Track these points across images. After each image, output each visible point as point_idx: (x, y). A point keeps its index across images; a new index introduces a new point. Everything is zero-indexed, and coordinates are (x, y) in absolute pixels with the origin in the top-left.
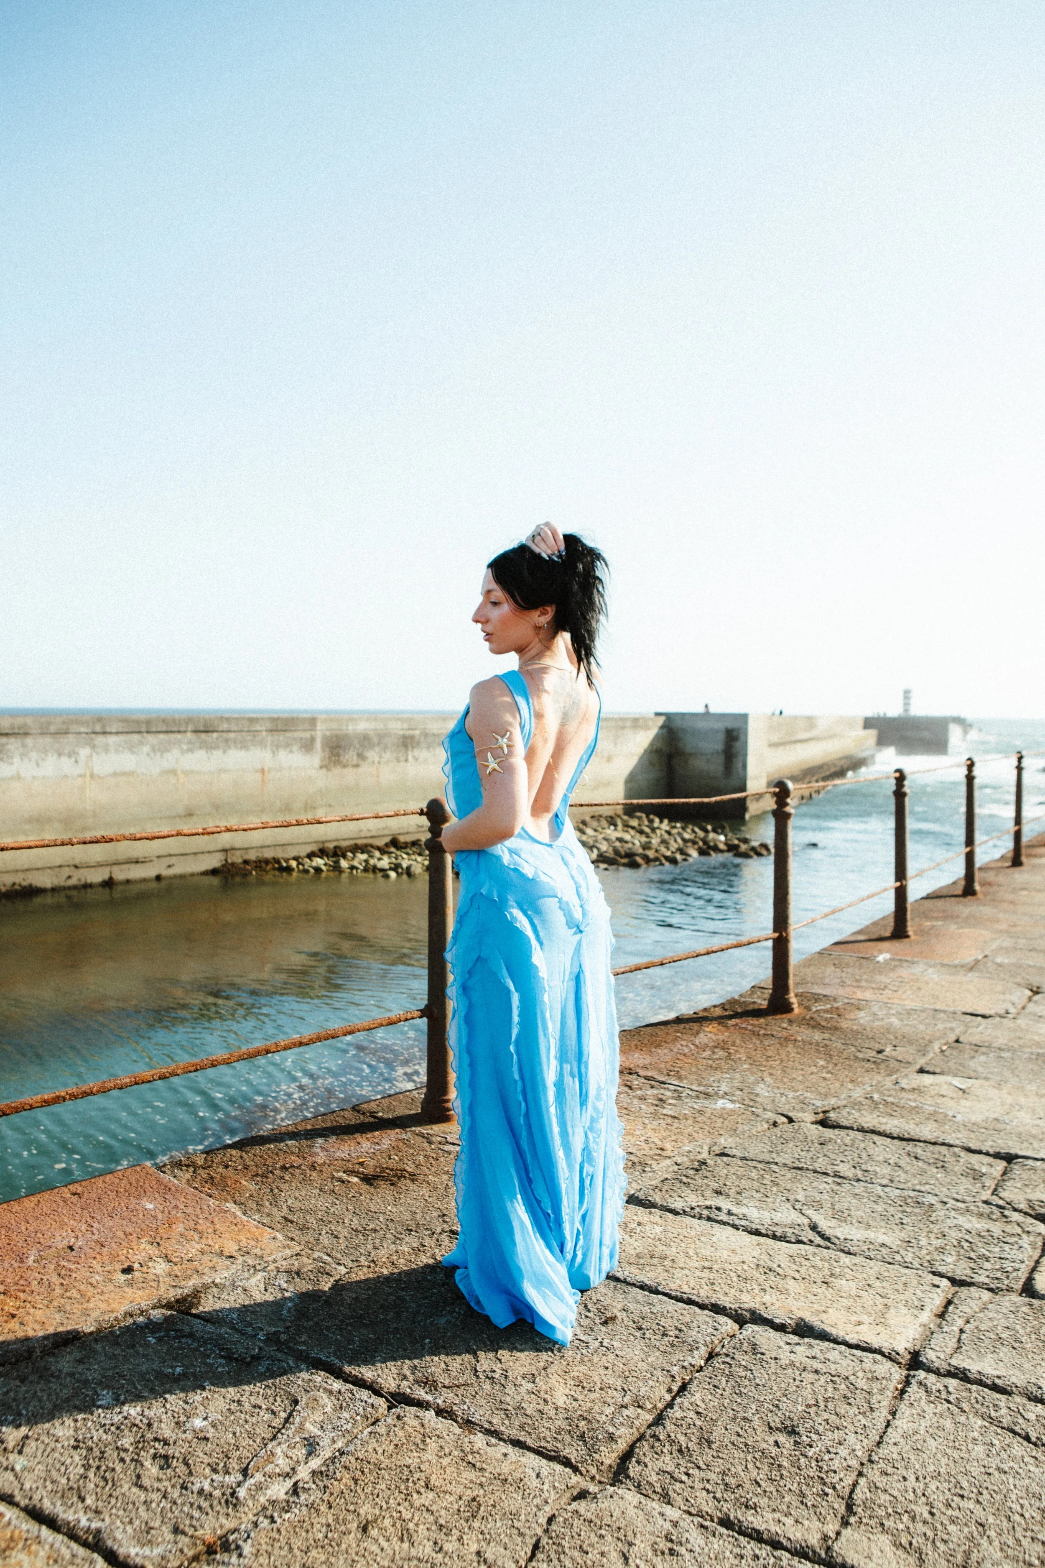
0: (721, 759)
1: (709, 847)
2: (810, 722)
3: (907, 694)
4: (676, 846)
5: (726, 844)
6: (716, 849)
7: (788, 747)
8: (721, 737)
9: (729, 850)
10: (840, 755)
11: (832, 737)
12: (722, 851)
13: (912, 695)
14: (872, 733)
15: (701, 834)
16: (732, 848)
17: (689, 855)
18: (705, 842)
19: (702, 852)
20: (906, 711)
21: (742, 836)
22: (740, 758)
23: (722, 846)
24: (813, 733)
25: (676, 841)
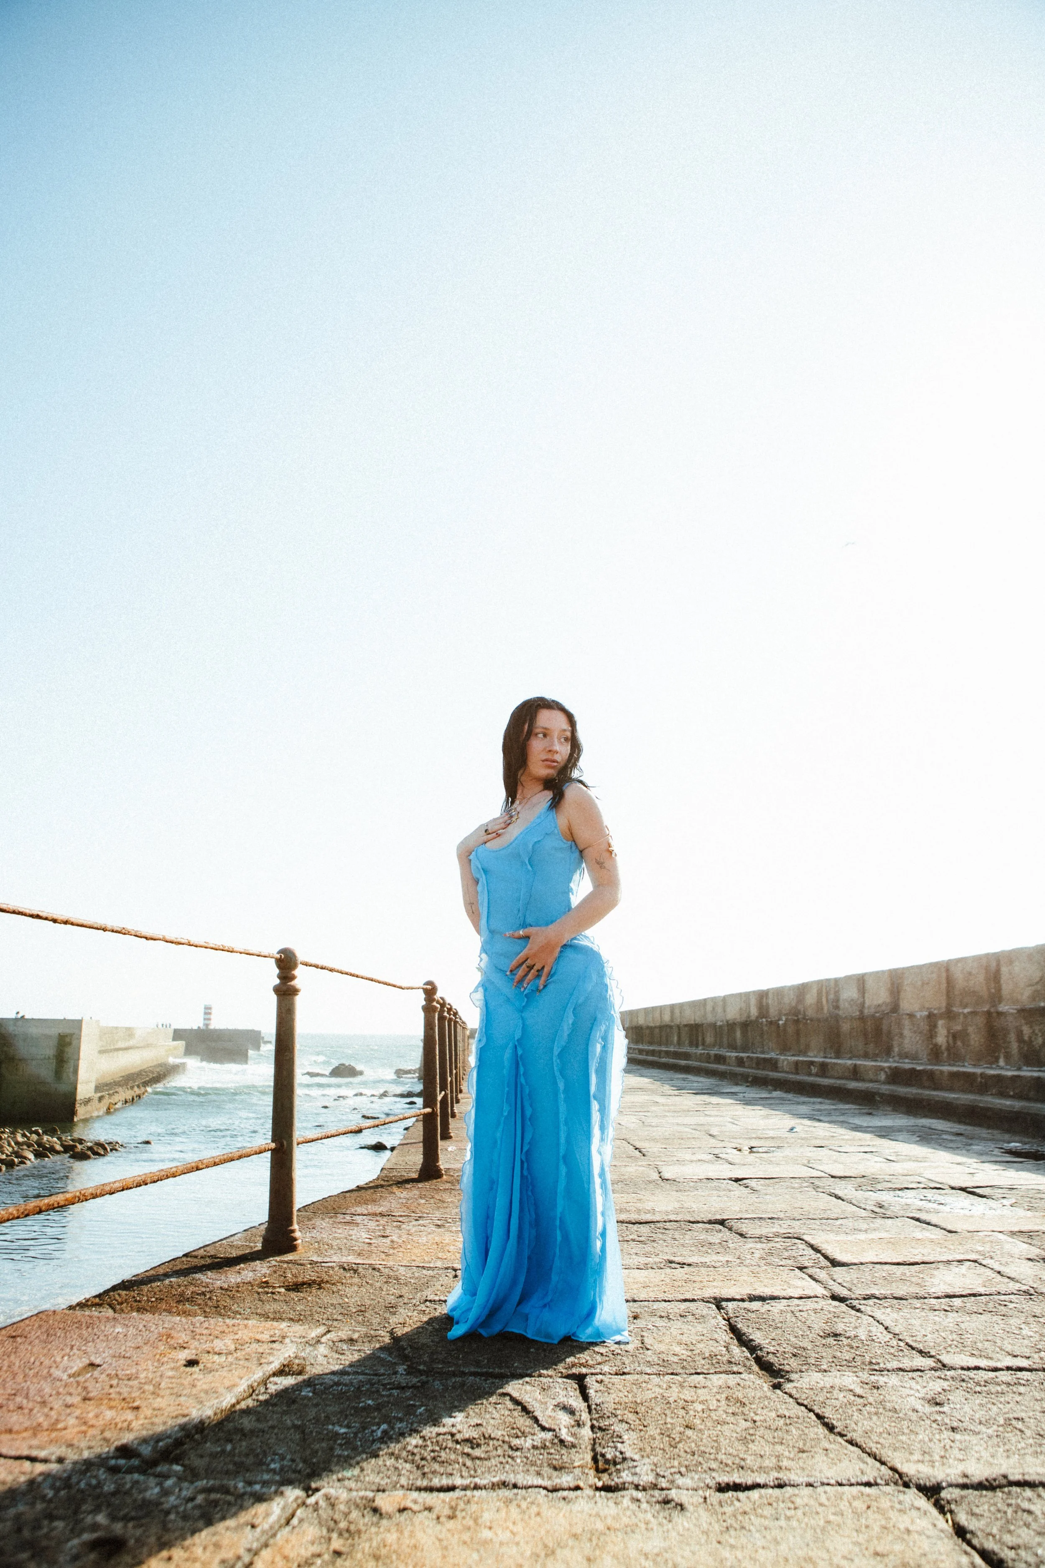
0: (53, 1064)
1: (45, 1148)
2: (129, 1032)
3: (208, 1011)
4: (10, 1149)
5: (62, 1145)
6: (52, 1150)
7: (111, 1054)
8: (53, 1043)
9: (65, 1152)
10: (155, 1063)
11: (148, 1046)
12: (58, 1152)
13: (213, 1011)
14: (181, 1044)
15: (34, 1137)
16: (67, 1149)
17: (25, 1158)
18: (39, 1144)
19: (38, 1155)
20: (207, 1025)
21: (76, 1135)
22: (72, 1063)
23: (58, 1148)
24: (131, 1043)
25: (9, 1145)
